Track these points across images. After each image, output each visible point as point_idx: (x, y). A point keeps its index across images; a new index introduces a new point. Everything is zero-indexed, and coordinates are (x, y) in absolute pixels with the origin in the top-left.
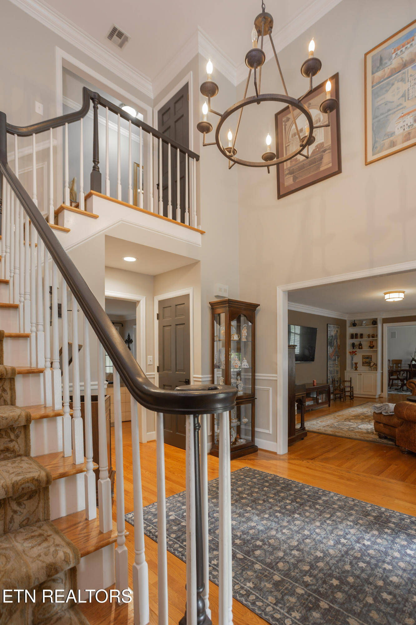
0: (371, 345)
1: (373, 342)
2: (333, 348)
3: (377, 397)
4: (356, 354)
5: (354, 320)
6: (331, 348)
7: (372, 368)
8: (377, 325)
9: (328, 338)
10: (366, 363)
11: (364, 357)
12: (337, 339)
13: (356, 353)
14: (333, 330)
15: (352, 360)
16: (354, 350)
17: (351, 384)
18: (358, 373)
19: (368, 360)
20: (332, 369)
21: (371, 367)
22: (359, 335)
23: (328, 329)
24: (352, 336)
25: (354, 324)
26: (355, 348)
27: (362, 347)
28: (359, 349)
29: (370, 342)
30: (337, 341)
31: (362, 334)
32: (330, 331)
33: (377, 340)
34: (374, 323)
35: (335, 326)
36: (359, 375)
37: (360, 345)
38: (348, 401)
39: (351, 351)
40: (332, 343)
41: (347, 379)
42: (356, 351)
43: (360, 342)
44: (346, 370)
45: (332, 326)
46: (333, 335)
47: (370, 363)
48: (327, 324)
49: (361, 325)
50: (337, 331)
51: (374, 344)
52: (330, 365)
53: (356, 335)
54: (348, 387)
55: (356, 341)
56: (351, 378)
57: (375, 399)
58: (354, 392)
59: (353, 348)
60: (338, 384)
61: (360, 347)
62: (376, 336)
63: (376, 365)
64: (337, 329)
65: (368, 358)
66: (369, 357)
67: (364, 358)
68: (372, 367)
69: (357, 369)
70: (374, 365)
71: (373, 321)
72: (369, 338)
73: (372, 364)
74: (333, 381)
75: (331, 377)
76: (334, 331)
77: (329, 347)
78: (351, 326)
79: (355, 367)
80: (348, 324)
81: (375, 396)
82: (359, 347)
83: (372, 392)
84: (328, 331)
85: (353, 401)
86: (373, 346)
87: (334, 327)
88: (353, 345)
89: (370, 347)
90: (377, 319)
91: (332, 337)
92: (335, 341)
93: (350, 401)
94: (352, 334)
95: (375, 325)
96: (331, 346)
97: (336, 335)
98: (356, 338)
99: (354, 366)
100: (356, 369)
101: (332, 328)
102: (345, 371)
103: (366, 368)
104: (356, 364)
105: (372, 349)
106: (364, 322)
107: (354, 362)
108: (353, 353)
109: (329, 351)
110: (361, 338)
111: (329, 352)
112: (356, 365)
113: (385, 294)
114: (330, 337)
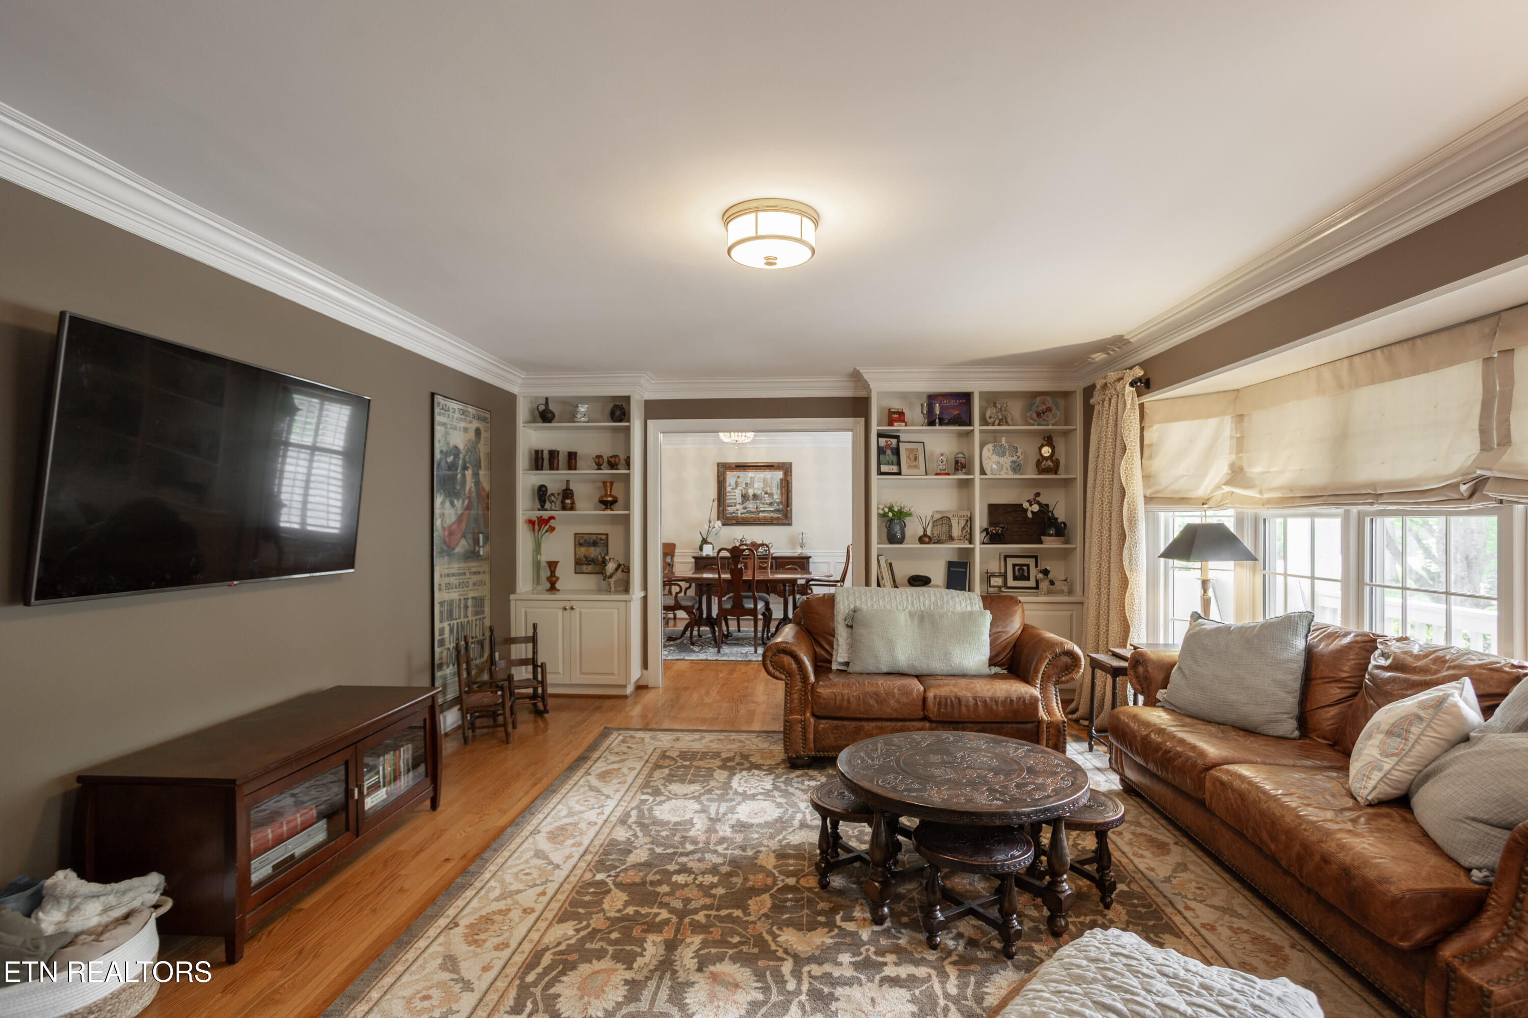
0: (606, 495)
1: (612, 483)
2: (458, 503)
3: (630, 690)
4: (552, 529)
5: (547, 399)
6: (452, 504)
7: (612, 580)
8: (629, 421)
9: (438, 456)
10: (590, 561)
11: (581, 541)
12: (478, 466)
13: (552, 523)
14: (463, 424)
15: (537, 549)
16: (545, 514)
17: (535, 652)
18: (562, 604)
19: (594, 552)
20: (454, 595)
21: (607, 578)
22: (563, 459)
23: (438, 418)
24: (539, 460)
25: (545, 415)
26: (547, 505)
27: (573, 503)
28: (564, 508)
29: (605, 483)
30: (476, 475)
31: (576, 453)
32: (443, 424)
33: (627, 478)
34: (618, 413)
35: (471, 410)
36: (565, 609)
37: (567, 493)
38: (525, 725)
39: (534, 519)
40: (453, 478)
41: (519, 629)
42: (552, 518)
43: (568, 481)
44: (513, 591)
45: (454, 405)
46: (461, 446)
47: (604, 563)
48: (433, 395)
49: (572, 418)
50: (478, 432)
51: (617, 490)
52: (447, 580)
53: (553, 454)
54: (523, 662)
55: (553, 480)
56: (535, 627)
57: (626, 697)
58: (550, 679)
59: (542, 508)
60: (482, 656)
61: (568, 501)
62: (623, 462)
63: (625, 568)
64: (476, 424)
65: (595, 544)
66: (599, 541)
67: (581, 545)
68: (610, 577)
69: (558, 586)
70: (617, 569)
71: (616, 406)
72: (599, 469)
73: (611, 567)
74: (461, 655)
75: (451, 630)
76: (466, 430)
77: (438, 500)
78: (534, 421)
79: (549, 579)
80: (522, 412)
81: (625, 686)
82: (563, 502)
83: (613, 674)
84: (437, 428)
85: (545, 721)
86: (615, 501)
87: (464, 412)
88: (542, 494)
89: (602, 502)
90: (627, 399)
91: (456, 456)
92: (469, 473)
93: (531, 717)
94: (537, 452)
95: (621, 421)
96: (452, 493)
97: (473, 448)
98: (552, 468)
99: (545, 573)
100: (553, 588)
101: (457, 415)
102: (512, 597)
103: (588, 581)
104: (553, 565)
105: (609, 512)
106: (583, 409)
107: (544, 558)
108: (540, 525)
109: (442, 515)
110: (570, 468)
111: (438, 523)
112: (553, 572)
113: (728, 216)
114: (445, 454)
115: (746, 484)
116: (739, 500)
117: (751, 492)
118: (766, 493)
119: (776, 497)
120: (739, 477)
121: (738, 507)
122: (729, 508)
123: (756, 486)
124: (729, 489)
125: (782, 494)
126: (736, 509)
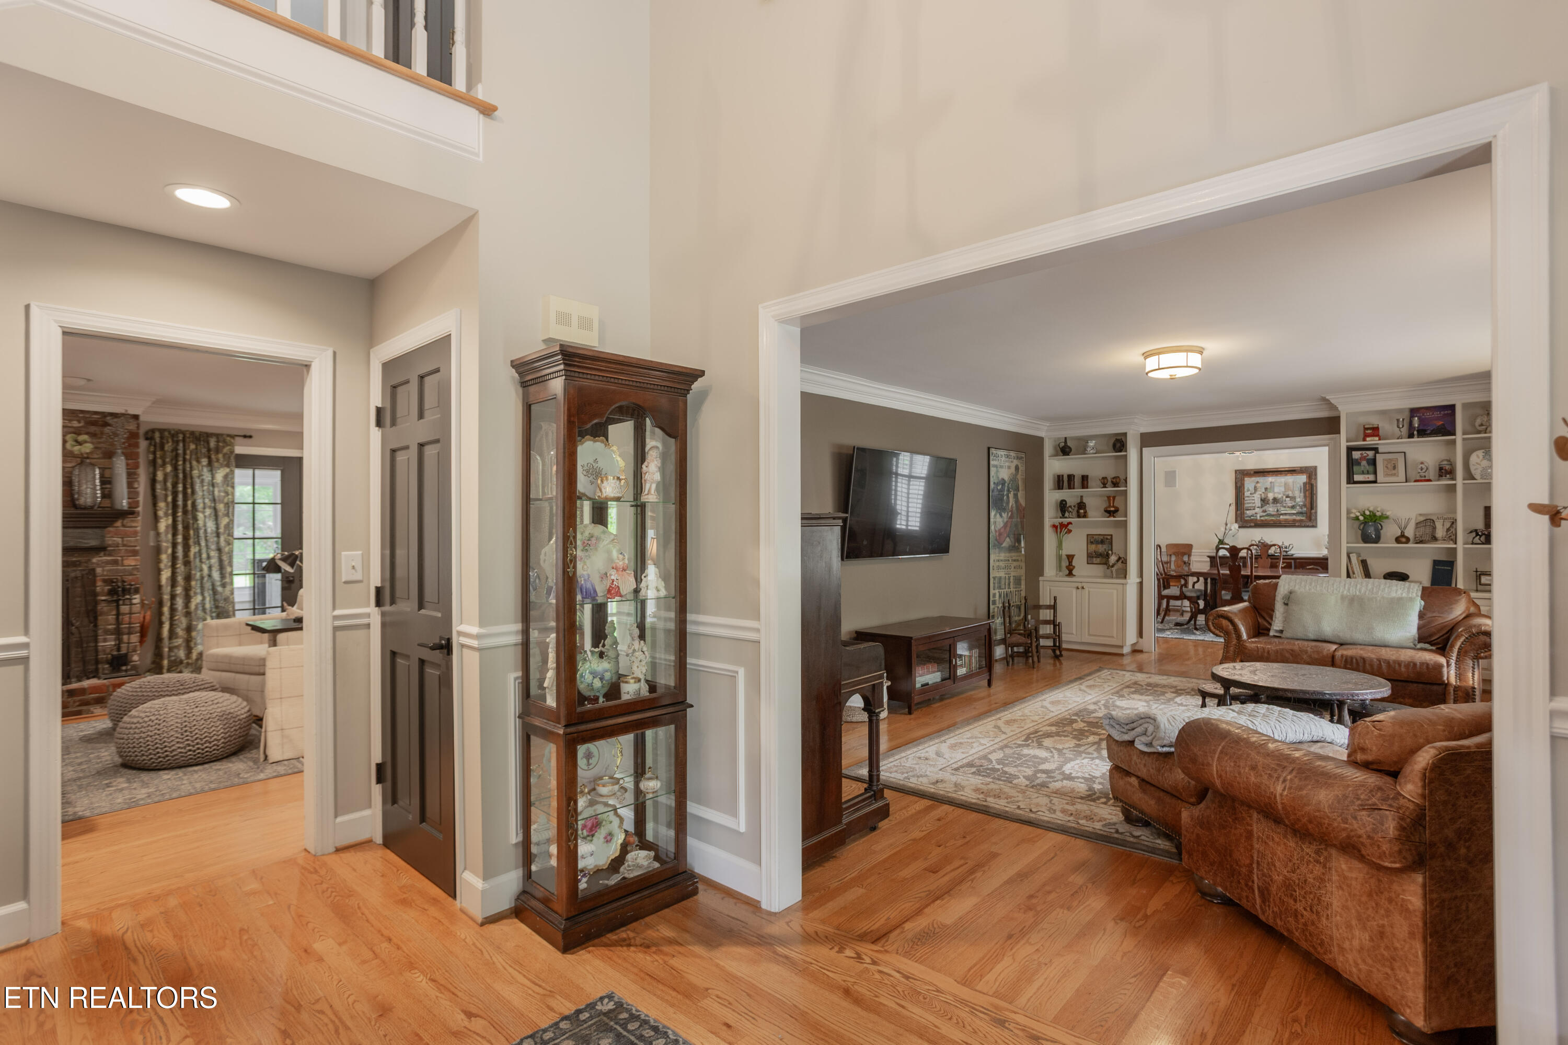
0: (1110, 506)
1: (1114, 498)
2: (1004, 515)
3: (1126, 650)
4: (1070, 531)
5: (1066, 438)
6: (1001, 516)
7: (1114, 569)
8: (1126, 451)
9: (992, 484)
10: (1099, 555)
11: (1092, 540)
12: (1017, 489)
13: (1070, 527)
14: (1007, 464)
15: (1060, 546)
16: (1065, 521)
17: (1055, 616)
18: (1076, 585)
19: (1101, 548)
20: (1002, 574)
21: (1110, 567)
22: (1077, 481)
23: (992, 463)
24: (1061, 482)
25: (1064, 450)
26: (1067, 514)
27: (1085, 512)
28: (1079, 516)
29: (1109, 497)
30: (1016, 496)
31: (1087, 476)
32: (996, 466)
33: (1125, 493)
34: (1118, 445)
35: (1012, 454)
36: (1078, 588)
37: (1081, 505)
38: (1047, 663)
39: (1057, 524)
40: (1002, 500)
41: (1045, 600)
42: (1070, 523)
43: (1082, 497)
44: (1042, 575)
45: (1002, 453)
46: (1006, 478)
47: (1108, 556)
48: (989, 449)
49: (1084, 452)
50: (1017, 468)
51: (1118, 503)
52: (997, 564)
53: (1071, 477)
54: (1047, 622)
55: (1071, 496)
56: (1055, 598)
57: (1122, 655)
58: (1064, 637)
59: (1063, 516)
60: (1019, 615)
61: (1082, 511)
62: (1122, 481)
63: (1123, 560)
64: (1016, 462)
65: (1102, 542)
66: (1106, 540)
67: (1092, 543)
68: (1113, 566)
69: (1074, 572)
70: (1118, 561)
71: (1117, 440)
72: (1105, 487)
73: (1113, 559)
74: (1006, 610)
75: (1000, 596)
76: (1009, 467)
77: (993, 513)
78: (1056, 455)
79: (1067, 567)
80: (1048, 449)
81: (1122, 647)
82: (1078, 512)
83: (1113, 637)
84: (993, 470)
85: (1061, 664)
86: (1117, 510)
87: (1008, 456)
88: (1063, 507)
89: (1106, 511)
90: (1125, 434)
91: (1003, 484)
92: (1011, 495)
93: (1051, 661)
94: (1059, 476)
95: (1121, 451)
96: (1001, 509)
97: (1014, 479)
98: (1070, 488)
99: (1065, 563)
100: (1070, 574)
101: (1003, 459)
102: (1041, 578)
103: (1098, 570)
104: (1070, 558)
105: (1112, 519)
106: (1092, 444)
107: (1065, 552)
108: (1062, 528)
109: (995, 523)
110: (1083, 487)
111: (992, 528)
112: (1070, 562)
113: (1147, 355)
114: (996, 484)
115: (1266, 489)
116: (1258, 503)
117: (1271, 496)
118: (1287, 497)
119: (1298, 500)
120: (1258, 482)
121: (1257, 510)
122: (1248, 512)
123: (1276, 490)
124: (1247, 494)
125: (1305, 497)
126: (1257, 513)
